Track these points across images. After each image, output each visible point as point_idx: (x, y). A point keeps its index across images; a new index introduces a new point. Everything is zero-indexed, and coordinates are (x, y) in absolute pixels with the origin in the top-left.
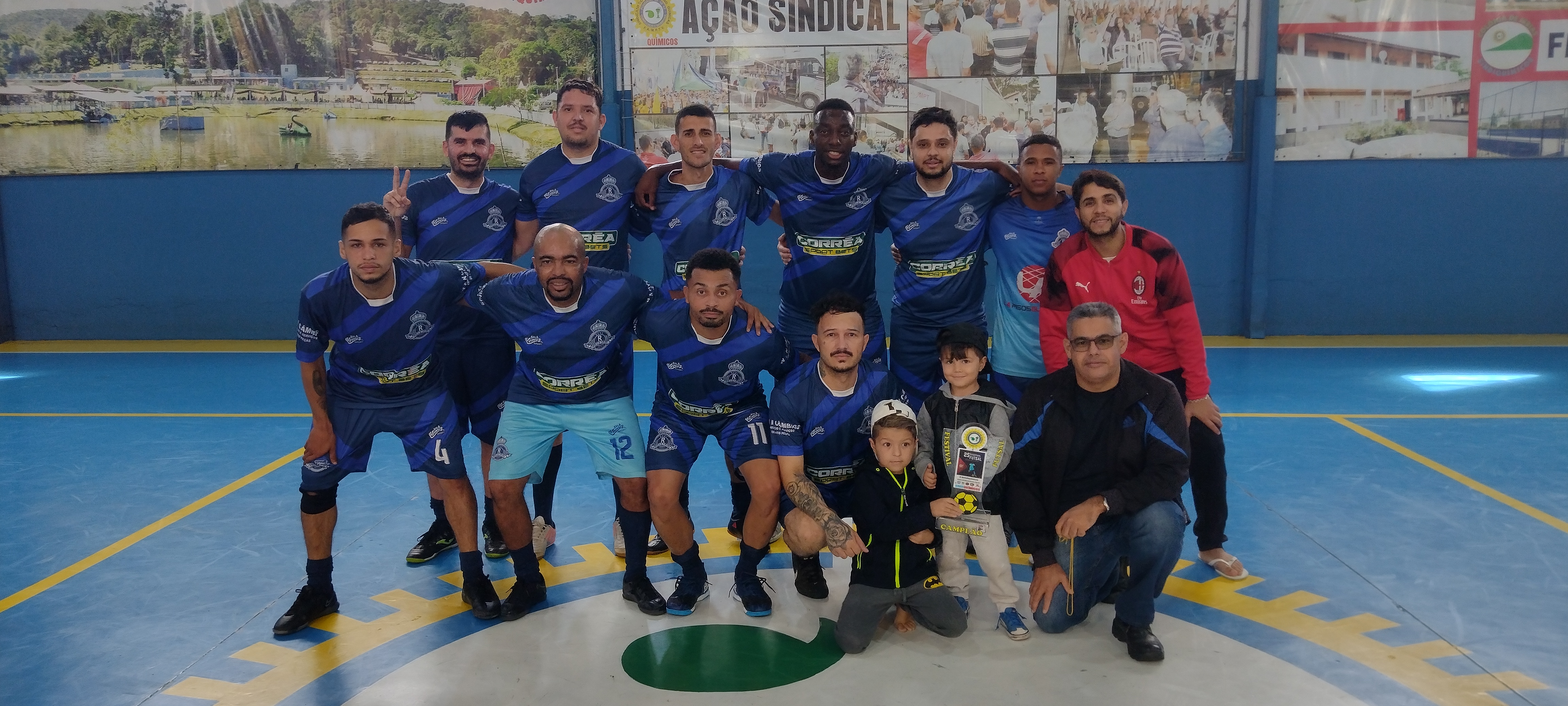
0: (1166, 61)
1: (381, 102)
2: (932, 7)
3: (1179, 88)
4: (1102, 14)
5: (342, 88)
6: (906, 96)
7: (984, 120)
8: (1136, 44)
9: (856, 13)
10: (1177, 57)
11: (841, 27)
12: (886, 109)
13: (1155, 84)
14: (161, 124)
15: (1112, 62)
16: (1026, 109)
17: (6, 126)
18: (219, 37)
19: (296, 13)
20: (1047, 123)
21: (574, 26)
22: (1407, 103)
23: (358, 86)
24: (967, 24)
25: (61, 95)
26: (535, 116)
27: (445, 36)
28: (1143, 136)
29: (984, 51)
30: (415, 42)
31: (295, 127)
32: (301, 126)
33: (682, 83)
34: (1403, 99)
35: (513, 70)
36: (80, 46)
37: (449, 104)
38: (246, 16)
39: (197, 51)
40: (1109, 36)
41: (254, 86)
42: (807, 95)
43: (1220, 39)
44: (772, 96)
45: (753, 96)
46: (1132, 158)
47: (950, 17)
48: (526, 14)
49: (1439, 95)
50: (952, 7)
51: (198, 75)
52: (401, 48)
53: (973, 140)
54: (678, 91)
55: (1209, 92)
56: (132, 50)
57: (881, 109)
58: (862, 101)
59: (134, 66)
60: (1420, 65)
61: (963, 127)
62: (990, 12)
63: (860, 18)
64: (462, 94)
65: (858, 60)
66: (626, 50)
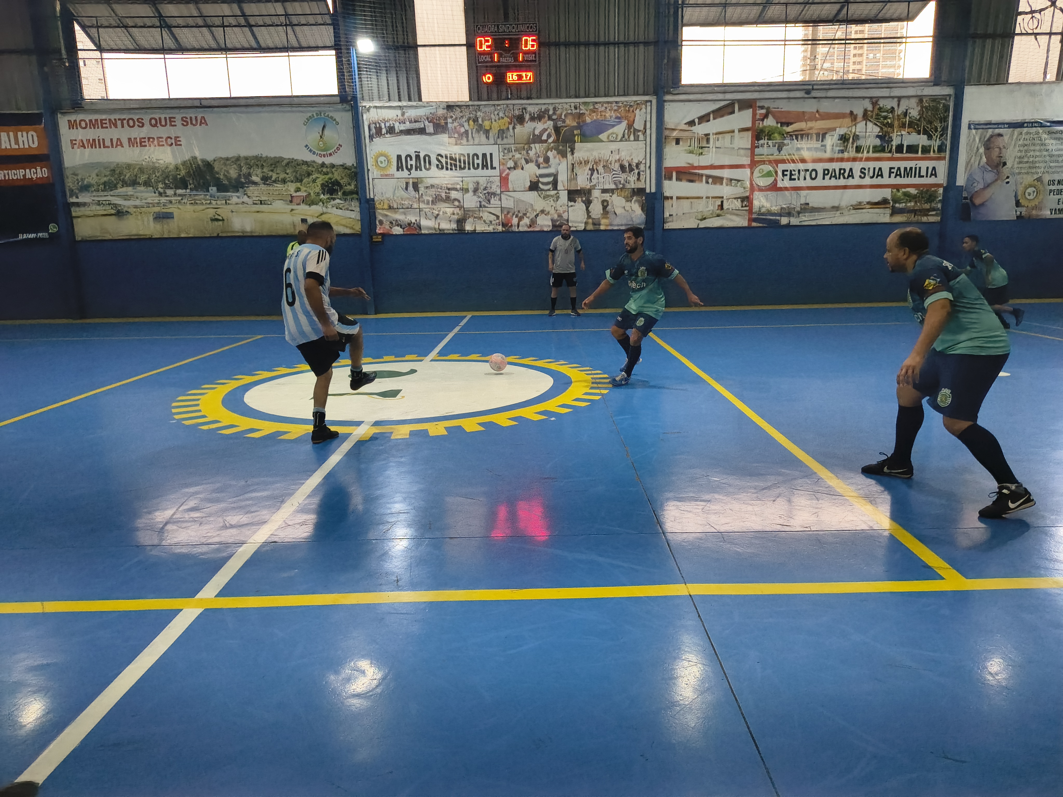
0: (615, 184)
1: (256, 204)
2: (510, 159)
3: (620, 196)
4: (587, 162)
5: (238, 197)
6: (500, 200)
7: (536, 211)
8: (602, 176)
9: (476, 161)
10: (620, 182)
11: (469, 169)
12: (491, 206)
13: (611, 194)
14: (153, 215)
15: (592, 184)
16: (554, 205)
17: (78, 217)
18: (179, 174)
19: (215, 163)
20: (564, 212)
21: (346, 168)
22: (722, 202)
23: (245, 196)
24: (526, 167)
25: (104, 202)
26: (329, 210)
27: (286, 173)
28: (607, 218)
29: (535, 179)
30: (271, 177)
31: (217, 217)
32: (219, 215)
33: (397, 194)
34: (720, 200)
35: (318, 189)
36: (113, 179)
37: (288, 205)
38: (191, 164)
39: (169, 181)
40: (590, 172)
41: (196, 198)
42: (455, 200)
43: (639, 174)
44: (438, 200)
45: (431, 199)
46: (602, 228)
47: (519, 164)
48: (323, 162)
49: (735, 198)
50: (519, 159)
51: (170, 192)
52: (265, 179)
53: (531, 219)
54: (395, 198)
55: (635, 198)
56: (137, 180)
57: (489, 206)
58: (480, 202)
59: (139, 188)
60: (727, 185)
61: (525, 214)
62: (537, 161)
63: (478, 164)
64: (295, 200)
65: (478, 183)
66: (371, 180)
